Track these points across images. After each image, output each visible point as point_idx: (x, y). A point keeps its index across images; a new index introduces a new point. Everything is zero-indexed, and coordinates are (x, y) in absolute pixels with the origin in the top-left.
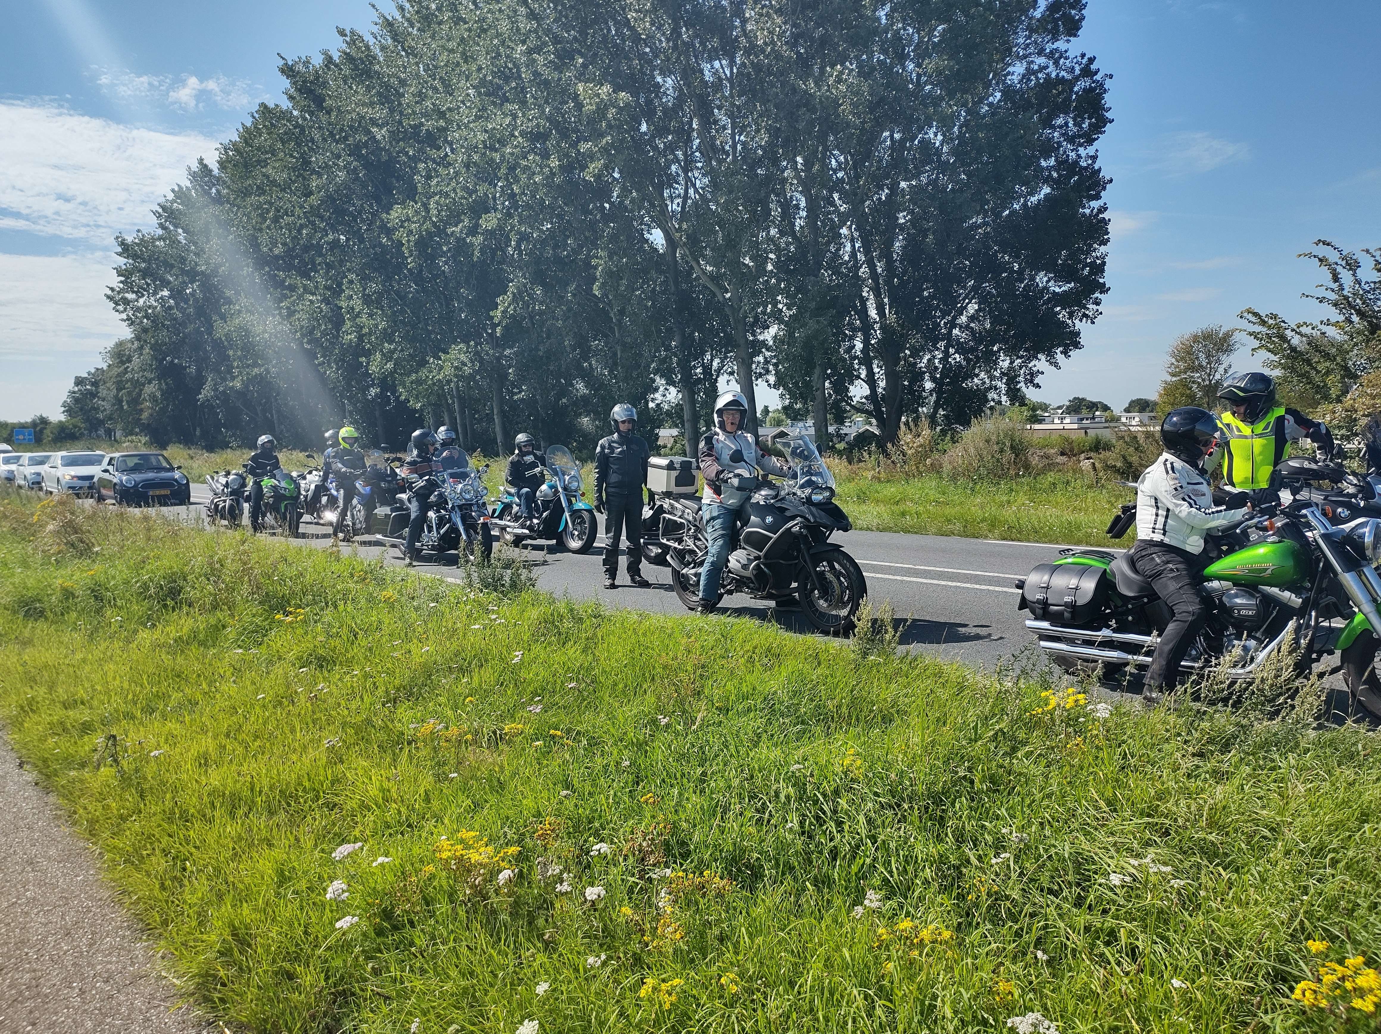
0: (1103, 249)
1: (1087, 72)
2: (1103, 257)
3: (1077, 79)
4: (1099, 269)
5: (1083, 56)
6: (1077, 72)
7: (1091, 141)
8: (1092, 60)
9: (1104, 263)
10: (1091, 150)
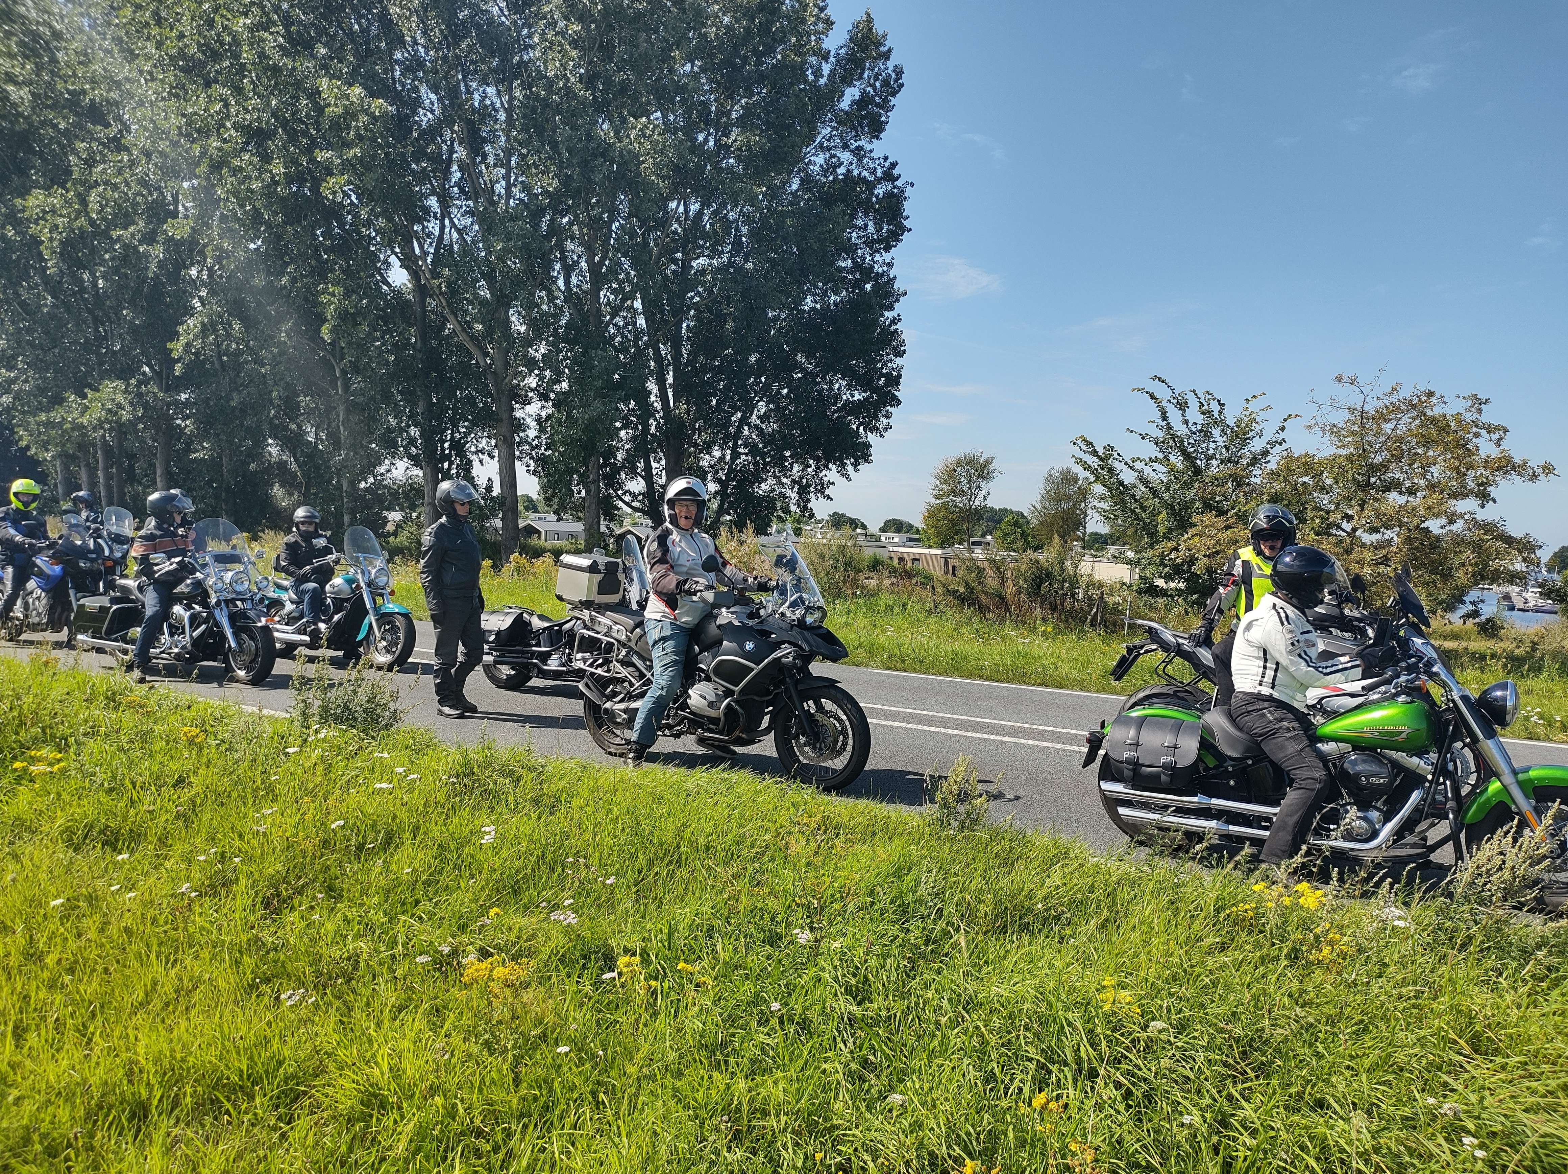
0: (898, 360)
1: (889, 176)
2: (899, 369)
3: (878, 180)
4: (894, 380)
5: (886, 158)
6: (879, 174)
7: (888, 249)
8: (894, 165)
9: (900, 376)
10: (887, 257)
